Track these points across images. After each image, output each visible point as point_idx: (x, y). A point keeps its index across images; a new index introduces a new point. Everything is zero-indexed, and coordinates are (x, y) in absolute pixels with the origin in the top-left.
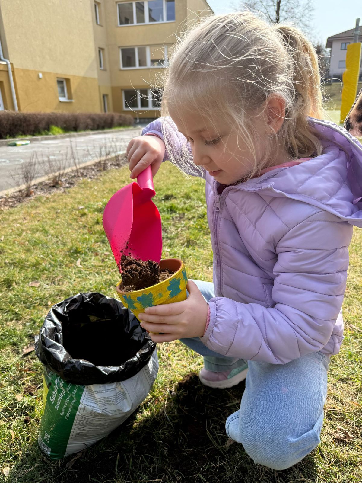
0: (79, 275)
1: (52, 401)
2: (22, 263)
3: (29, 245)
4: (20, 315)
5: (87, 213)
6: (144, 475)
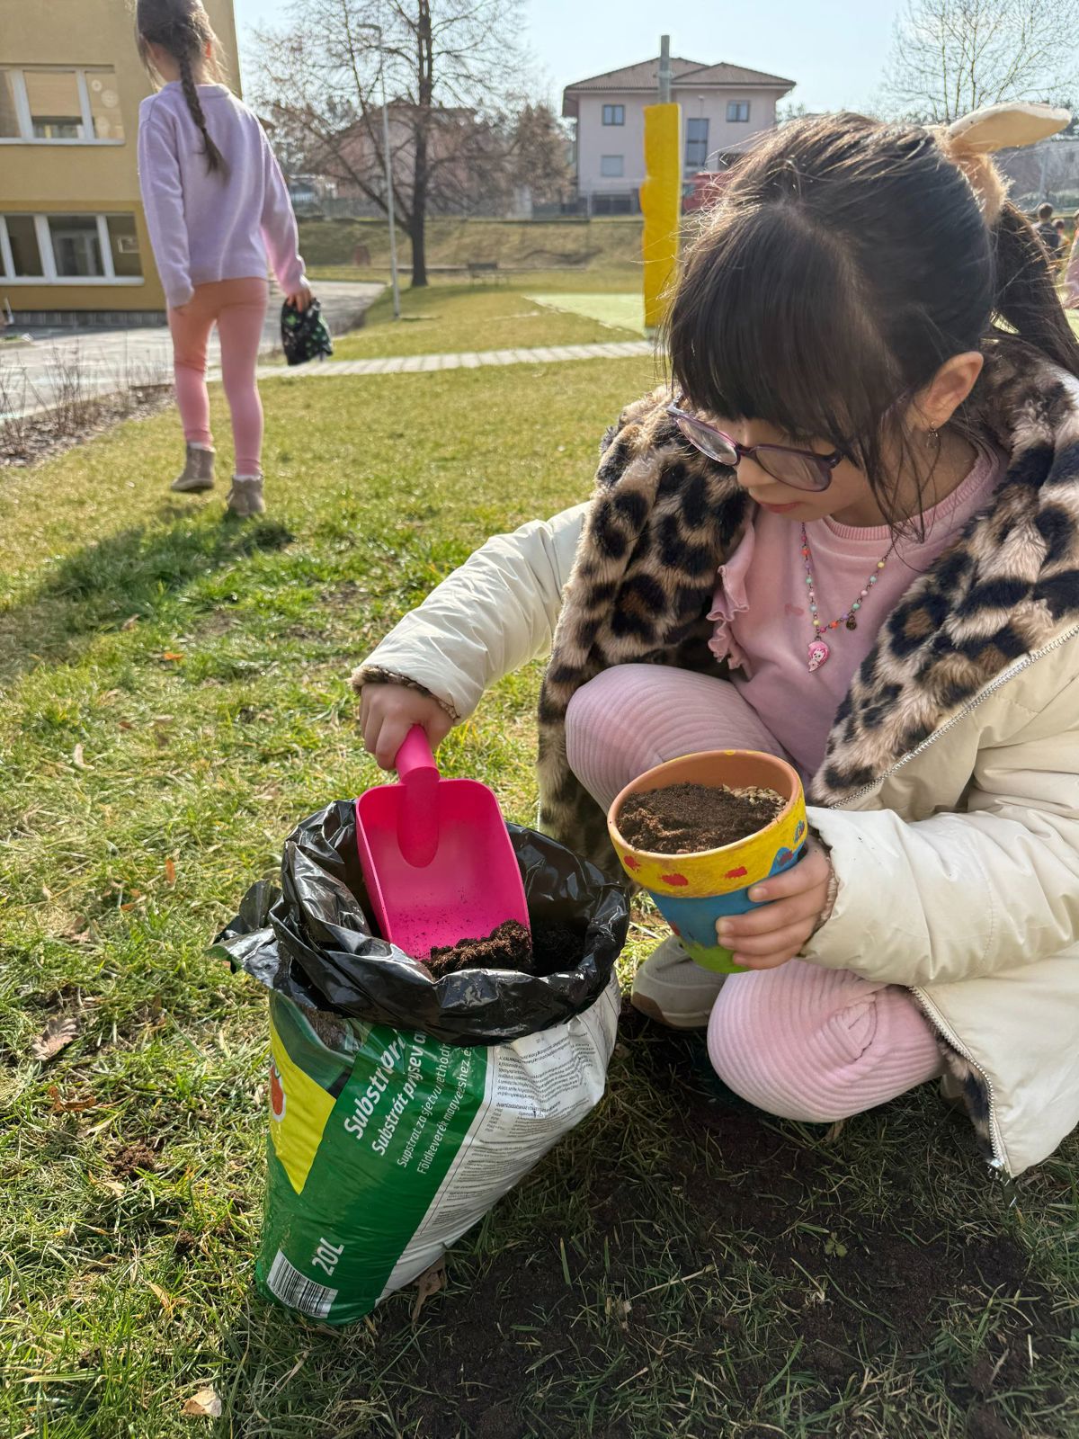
1: (357, 1132)
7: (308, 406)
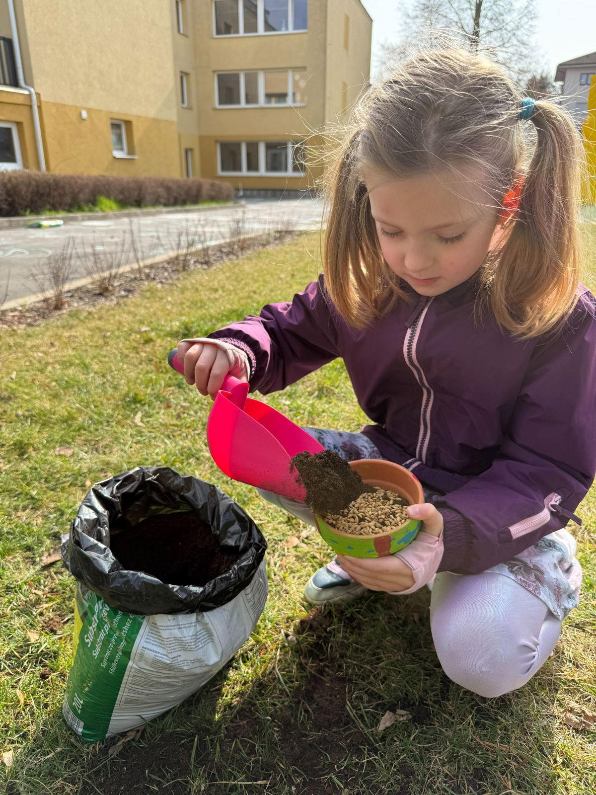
0: (139, 438)
1: (88, 643)
2: (45, 415)
3: (57, 387)
4: (39, 500)
5: (154, 338)
6: (238, 772)
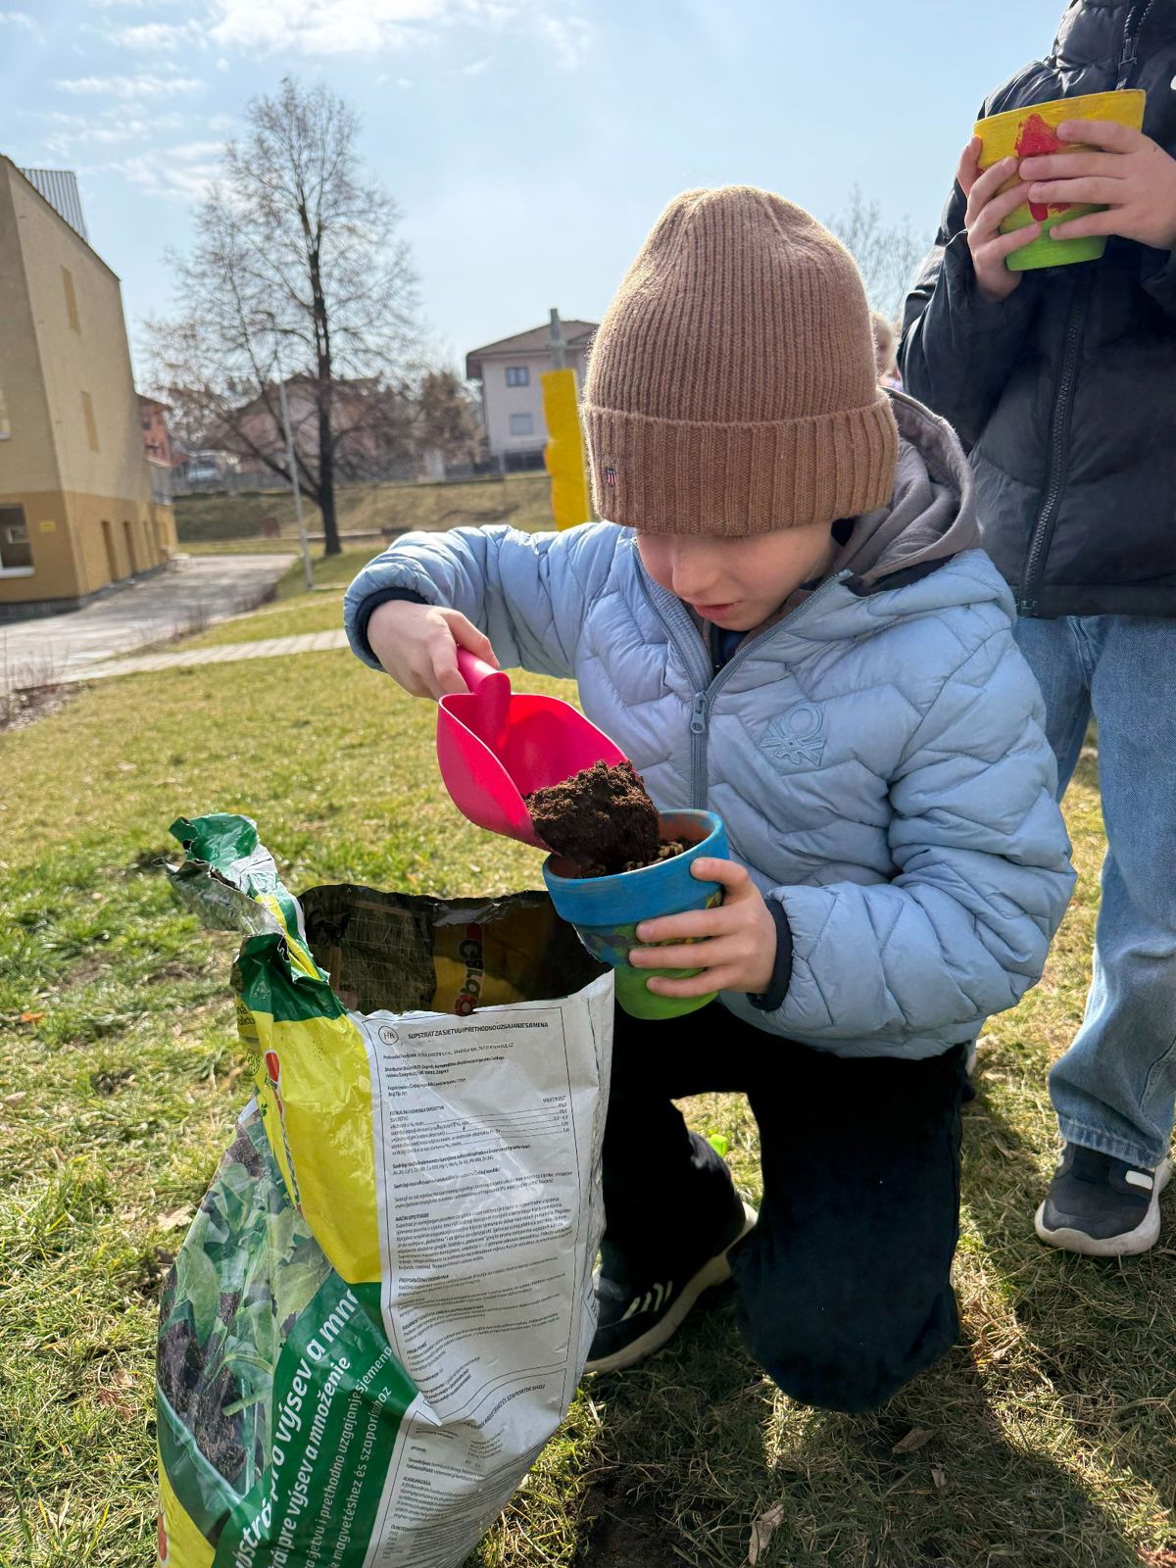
7: (208, 697)
